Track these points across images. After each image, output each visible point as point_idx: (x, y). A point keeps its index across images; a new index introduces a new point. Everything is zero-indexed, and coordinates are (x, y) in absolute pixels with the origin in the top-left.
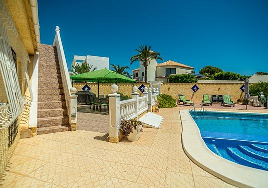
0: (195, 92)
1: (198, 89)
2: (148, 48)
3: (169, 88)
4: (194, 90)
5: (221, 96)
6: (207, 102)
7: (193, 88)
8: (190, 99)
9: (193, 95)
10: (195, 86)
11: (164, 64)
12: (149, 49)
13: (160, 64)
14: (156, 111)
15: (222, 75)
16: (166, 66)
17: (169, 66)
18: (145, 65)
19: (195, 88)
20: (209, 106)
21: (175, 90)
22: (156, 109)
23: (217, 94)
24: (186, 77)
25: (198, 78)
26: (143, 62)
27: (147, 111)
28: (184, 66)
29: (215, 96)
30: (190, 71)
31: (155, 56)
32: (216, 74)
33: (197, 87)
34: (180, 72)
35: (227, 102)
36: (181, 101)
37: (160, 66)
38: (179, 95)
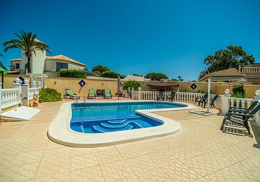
0: (82, 86)
1: (85, 84)
2: (32, 36)
3: (55, 82)
4: (81, 85)
5: (104, 90)
6: (92, 95)
7: (80, 83)
8: (77, 93)
9: (80, 90)
10: (82, 81)
11: (55, 57)
12: (34, 37)
13: (50, 58)
14: (35, 105)
15: (108, 74)
16: (57, 60)
17: (60, 60)
18: (28, 55)
19: (82, 83)
20: (93, 98)
21: (61, 85)
22: (34, 103)
23: (101, 89)
24: (77, 73)
25: (89, 75)
26: (24, 52)
27: (20, 105)
28: (77, 62)
29: (99, 90)
30: (82, 68)
31: (42, 46)
32: (104, 73)
33: (84, 82)
34: (72, 67)
35: (107, 95)
36: (68, 95)
37: (50, 60)
38: (66, 90)
